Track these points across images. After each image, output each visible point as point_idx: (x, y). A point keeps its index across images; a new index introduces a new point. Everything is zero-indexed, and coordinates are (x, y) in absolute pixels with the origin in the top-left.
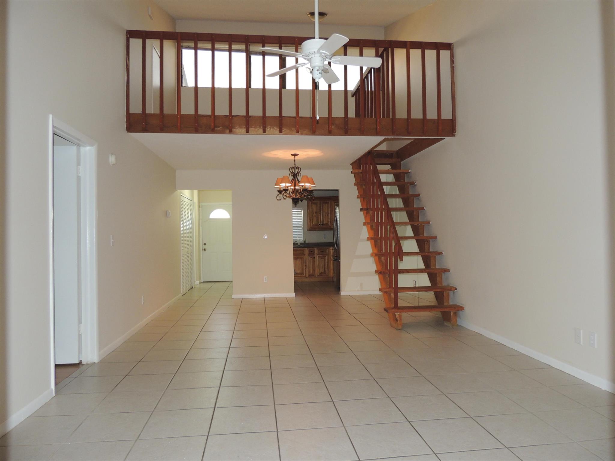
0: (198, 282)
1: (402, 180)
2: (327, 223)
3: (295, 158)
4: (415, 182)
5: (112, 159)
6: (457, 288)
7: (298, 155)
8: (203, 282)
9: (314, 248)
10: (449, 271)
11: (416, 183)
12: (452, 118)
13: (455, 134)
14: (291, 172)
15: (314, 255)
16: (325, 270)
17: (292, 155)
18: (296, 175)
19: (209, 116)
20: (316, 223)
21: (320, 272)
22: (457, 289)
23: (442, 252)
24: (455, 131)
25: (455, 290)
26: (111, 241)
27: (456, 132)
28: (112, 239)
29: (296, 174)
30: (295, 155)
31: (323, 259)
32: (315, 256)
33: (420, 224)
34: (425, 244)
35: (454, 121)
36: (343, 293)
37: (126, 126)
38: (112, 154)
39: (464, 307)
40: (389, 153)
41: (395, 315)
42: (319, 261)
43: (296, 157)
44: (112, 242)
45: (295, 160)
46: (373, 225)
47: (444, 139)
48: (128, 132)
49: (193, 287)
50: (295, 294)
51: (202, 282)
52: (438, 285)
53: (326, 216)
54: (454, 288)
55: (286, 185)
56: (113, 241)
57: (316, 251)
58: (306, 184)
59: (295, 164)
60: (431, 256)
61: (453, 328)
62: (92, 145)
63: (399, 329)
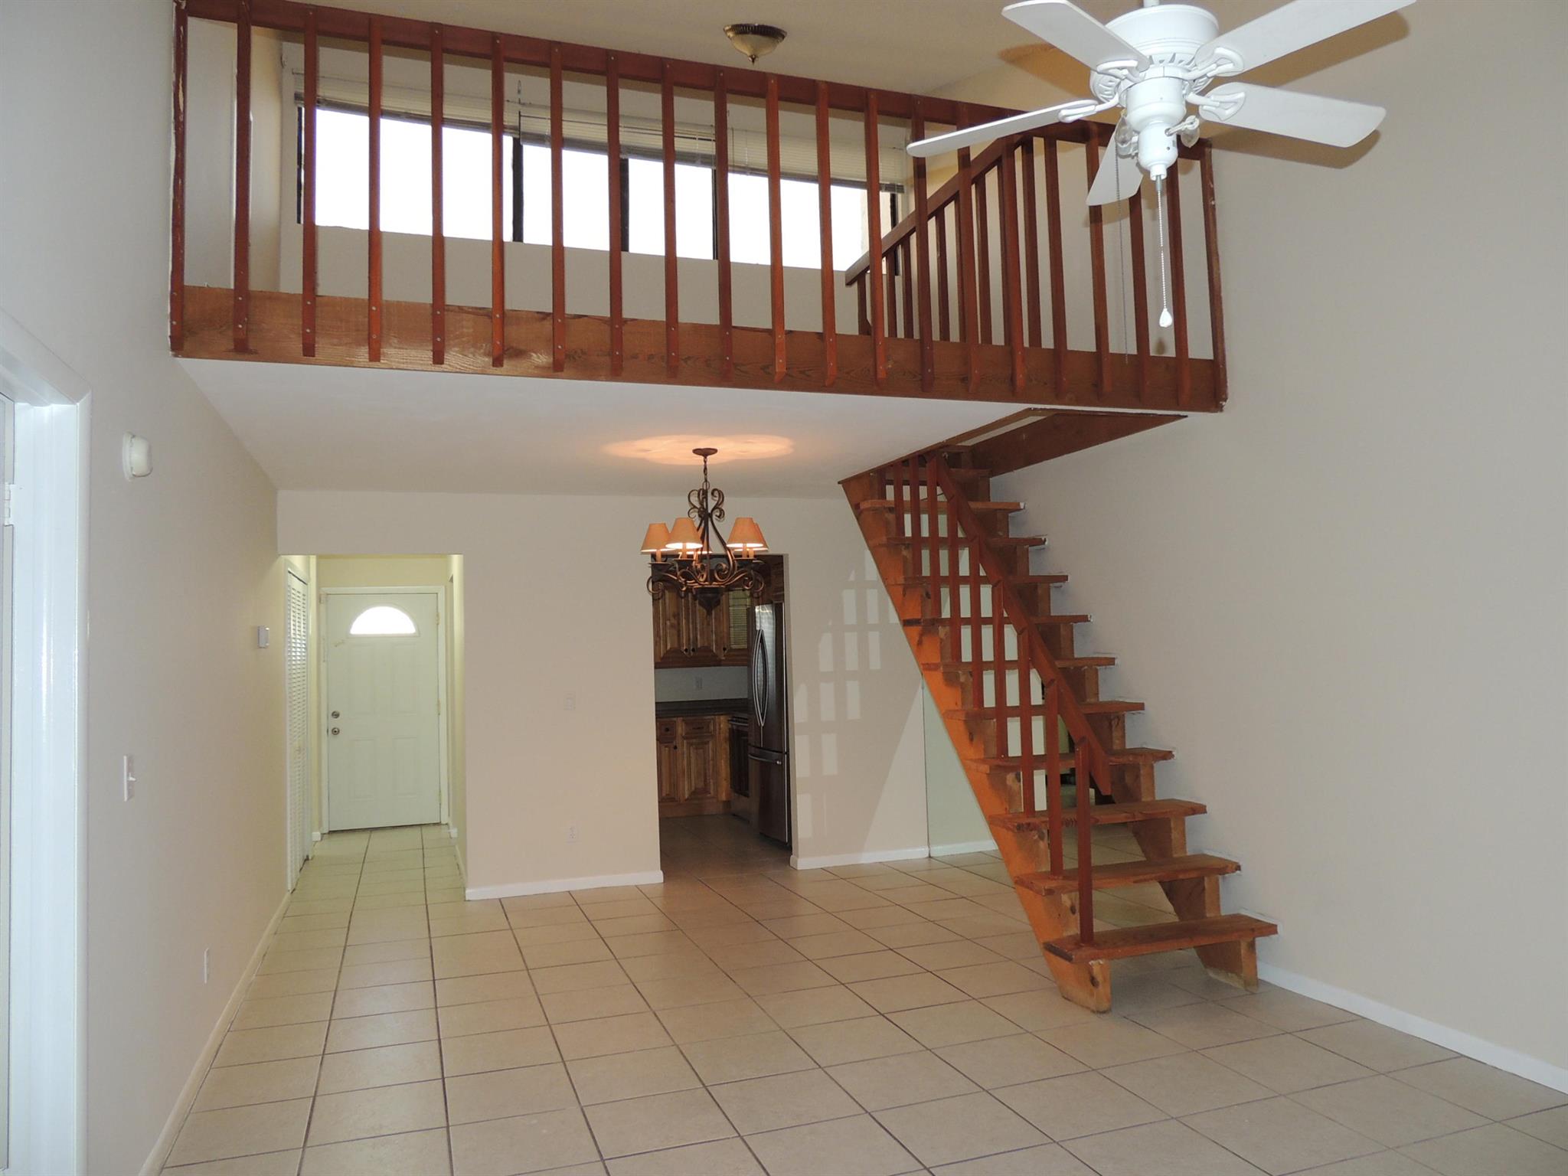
0: (317, 835)
1: (1001, 534)
2: (706, 644)
3: (705, 462)
4: (1043, 539)
5: (134, 456)
6: (1241, 864)
7: (715, 451)
8: (330, 832)
9: (675, 719)
10: (1205, 812)
11: (1046, 543)
12: (1211, 357)
13: (1224, 403)
14: (695, 507)
15: (675, 738)
16: (705, 781)
17: (697, 451)
18: (710, 515)
19: (481, 312)
20: (676, 646)
21: (693, 789)
22: (1242, 868)
23: (1171, 752)
24: (1224, 396)
25: (1237, 870)
26: (126, 778)
27: (1225, 400)
28: (130, 769)
29: (709, 511)
30: (705, 453)
31: (701, 751)
32: (678, 741)
33: (1086, 667)
34: (1111, 726)
35: (1221, 366)
36: (804, 860)
37: (169, 334)
38: (134, 436)
39: (1276, 926)
40: (948, 453)
41: (1090, 970)
42: (689, 757)
43: (708, 457)
44: (130, 783)
45: (705, 469)
46: (960, 672)
47: (1186, 416)
48: (176, 356)
49: (308, 856)
50: (662, 872)
51: (327, 831)
52: (1175, 856)
53: (705, 623)
54: (1234, 867)
55: (684, 547)
56: (131, 779)
57: (681, 729)
58: (749, 545)
59: (706, 481)
60: (1141, 763)
61: (1253, 994)
62: (73, 398)
63: (1104, 1012)
